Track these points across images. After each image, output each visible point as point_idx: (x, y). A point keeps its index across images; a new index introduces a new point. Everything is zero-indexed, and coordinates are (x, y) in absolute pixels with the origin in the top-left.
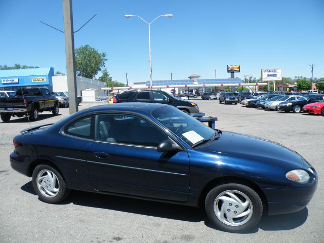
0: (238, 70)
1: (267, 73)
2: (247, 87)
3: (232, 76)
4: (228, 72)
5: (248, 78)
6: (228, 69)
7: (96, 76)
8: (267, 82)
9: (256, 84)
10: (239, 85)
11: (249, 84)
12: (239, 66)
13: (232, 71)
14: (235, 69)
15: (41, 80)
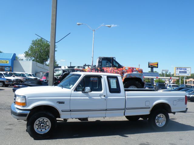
0: (157, 66)
1: (179, 70)
2: (163, 80)
3: (152, 71)
4: (149, 67)
5: (164, 72)
6: (149, 65)
7: (47, 62)
8: (179, 77)
9: (170, 78)
10: (157, 78)
11: (165, 77)
12: (157, 63)
13: (152, 67)
14: (155, 66)
15: (5, 62)
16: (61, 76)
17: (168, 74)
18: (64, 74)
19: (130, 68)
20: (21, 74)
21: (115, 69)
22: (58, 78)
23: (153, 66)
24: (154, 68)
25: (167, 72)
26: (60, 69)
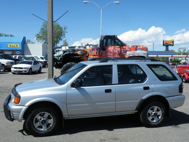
0: (172, 44)
3: (167, 49)
4: (164, 45)
6: (163, 43)
9: (187, 56)
10: (172, 56)
11: (182, 56)
12: (173, 41)
13: (166, 45)
14: (171, 44)
15: (15, 46)
16: (62, 57)
17: (186, 52)
18: (65, 55)
19: (133, 46)
20: (30, 57)
21: (118, 48)
22: (59, 59)
23: (168, 44)
24: (169, 46)
25: (185, 50)
26: (60, 49)
